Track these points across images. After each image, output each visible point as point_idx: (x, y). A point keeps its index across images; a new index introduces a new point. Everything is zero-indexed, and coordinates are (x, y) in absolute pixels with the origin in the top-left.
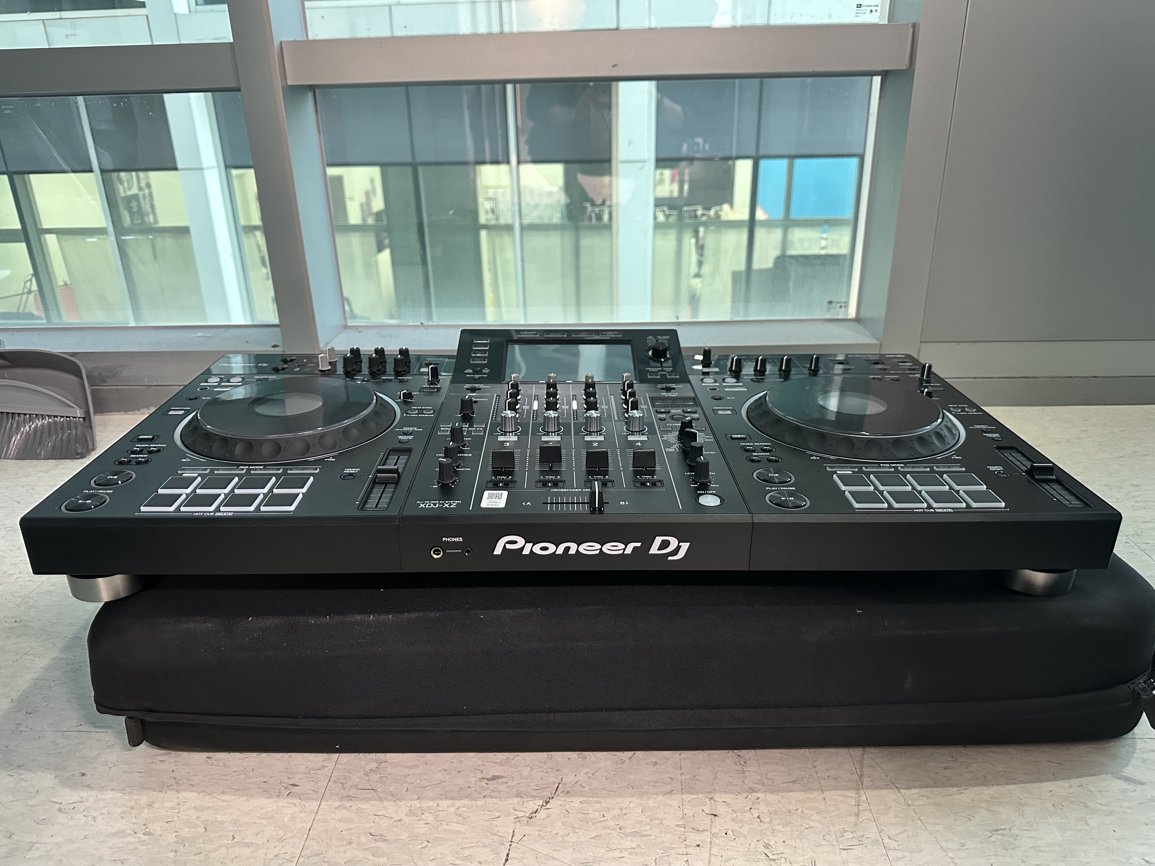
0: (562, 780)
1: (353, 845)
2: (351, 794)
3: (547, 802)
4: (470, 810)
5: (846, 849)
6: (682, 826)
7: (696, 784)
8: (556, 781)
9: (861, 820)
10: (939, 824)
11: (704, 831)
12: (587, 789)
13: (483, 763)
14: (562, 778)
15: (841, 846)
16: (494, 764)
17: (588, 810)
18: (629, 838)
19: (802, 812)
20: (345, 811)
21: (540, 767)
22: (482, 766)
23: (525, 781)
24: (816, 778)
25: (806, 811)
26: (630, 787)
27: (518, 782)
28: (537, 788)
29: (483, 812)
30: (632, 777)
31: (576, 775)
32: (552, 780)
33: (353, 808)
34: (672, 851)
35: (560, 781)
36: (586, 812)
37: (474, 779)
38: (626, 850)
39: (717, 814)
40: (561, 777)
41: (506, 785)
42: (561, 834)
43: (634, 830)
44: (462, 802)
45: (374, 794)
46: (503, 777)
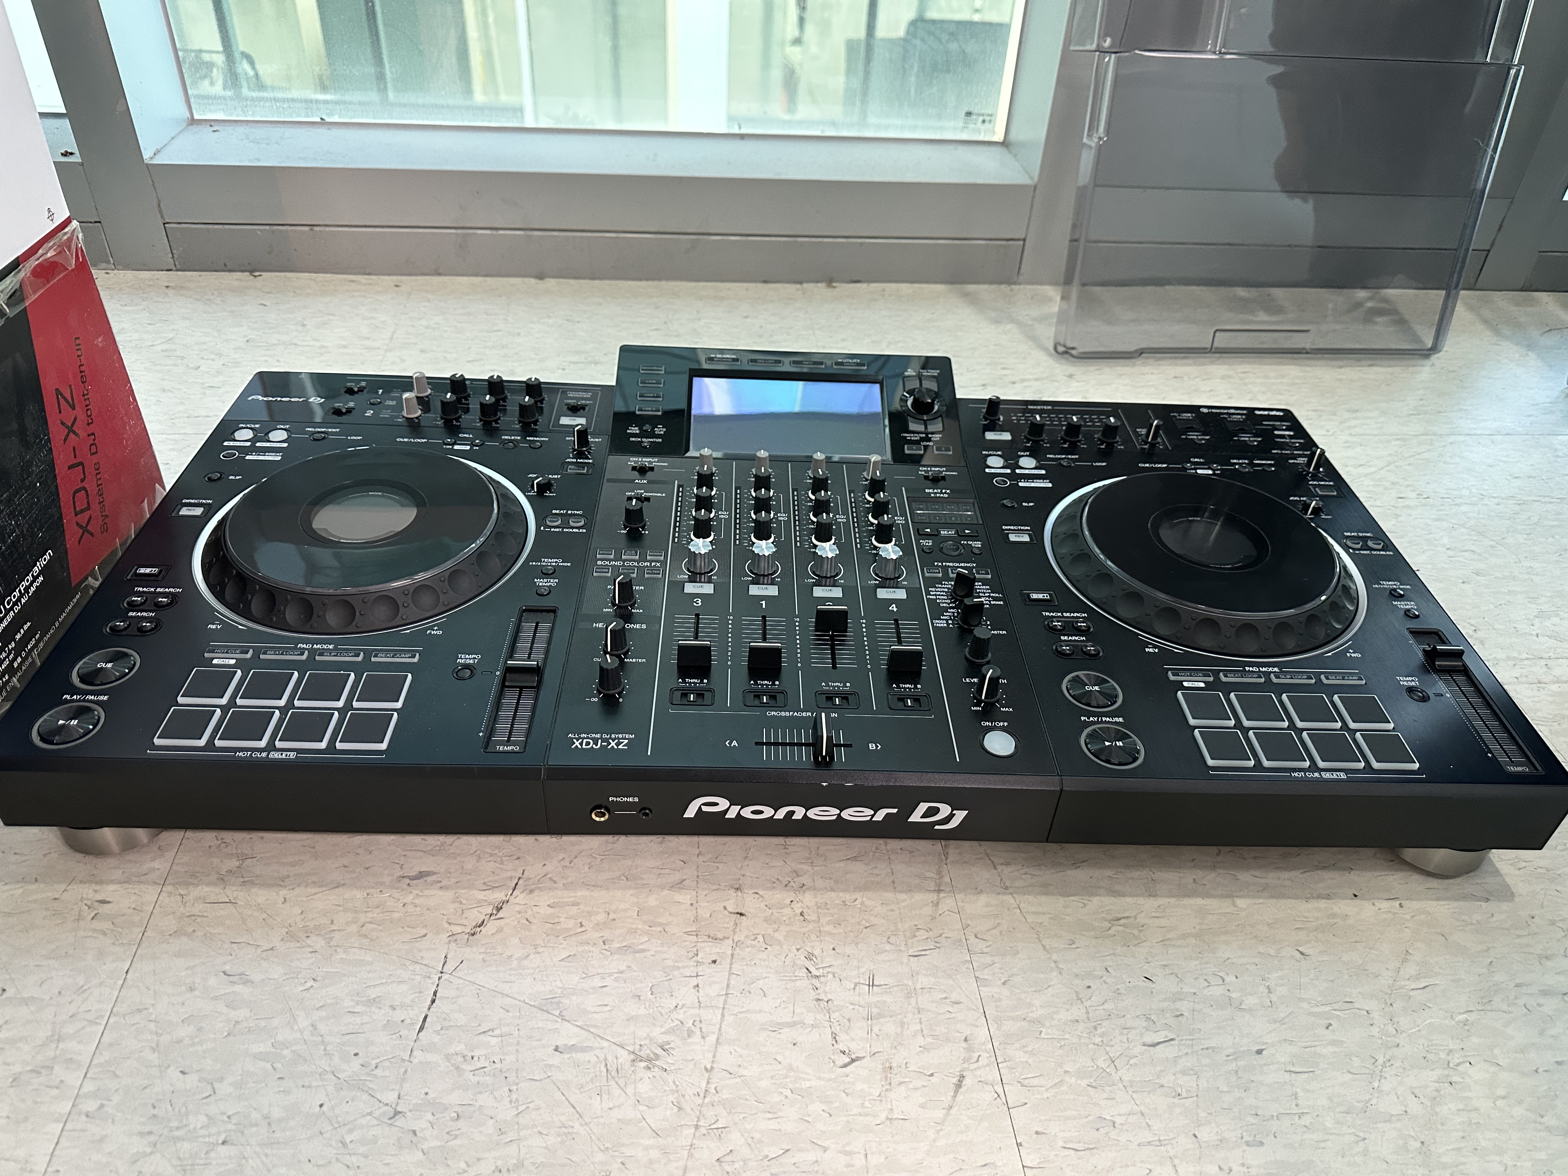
1: (196, 993)
2: (195, 911)
3: (499, 909)
4: (381, 928)
5: (916, 956)
6: (694, 933)
7: (718, 868)
8: (512, 875)
9: (940, 912)
10: (1044, 914)
11: (725, 938)
12: (561, 884)
13: (404, 853)
14: (521, 873)
15: (911, 952)
16: (422, 854)
17: (559, 917)
18: (616, 956)
19: (862, 903)
20: (184, 939)
21: (491, 855)
22: (402, 858)
23: (469, 877)
25: (867, 903)
26: (624, 878)
27: (456, 880)
28: (487, 886)
29: (401, 929)
30: (628, 862)
31: (544, 865)
32: (506, 876)
33: (200, 934)
34: (676, 973)
35: (520, 875)
36: (556, 920)
37: (390, 878)
38: (611, 974)
39: (743, 912)
40: (522, 868)
41: (439, 885)
42: (516, 956)
43: (624, 944)
44: (370, 915)
45: (234, 911)
46: (434, 873)
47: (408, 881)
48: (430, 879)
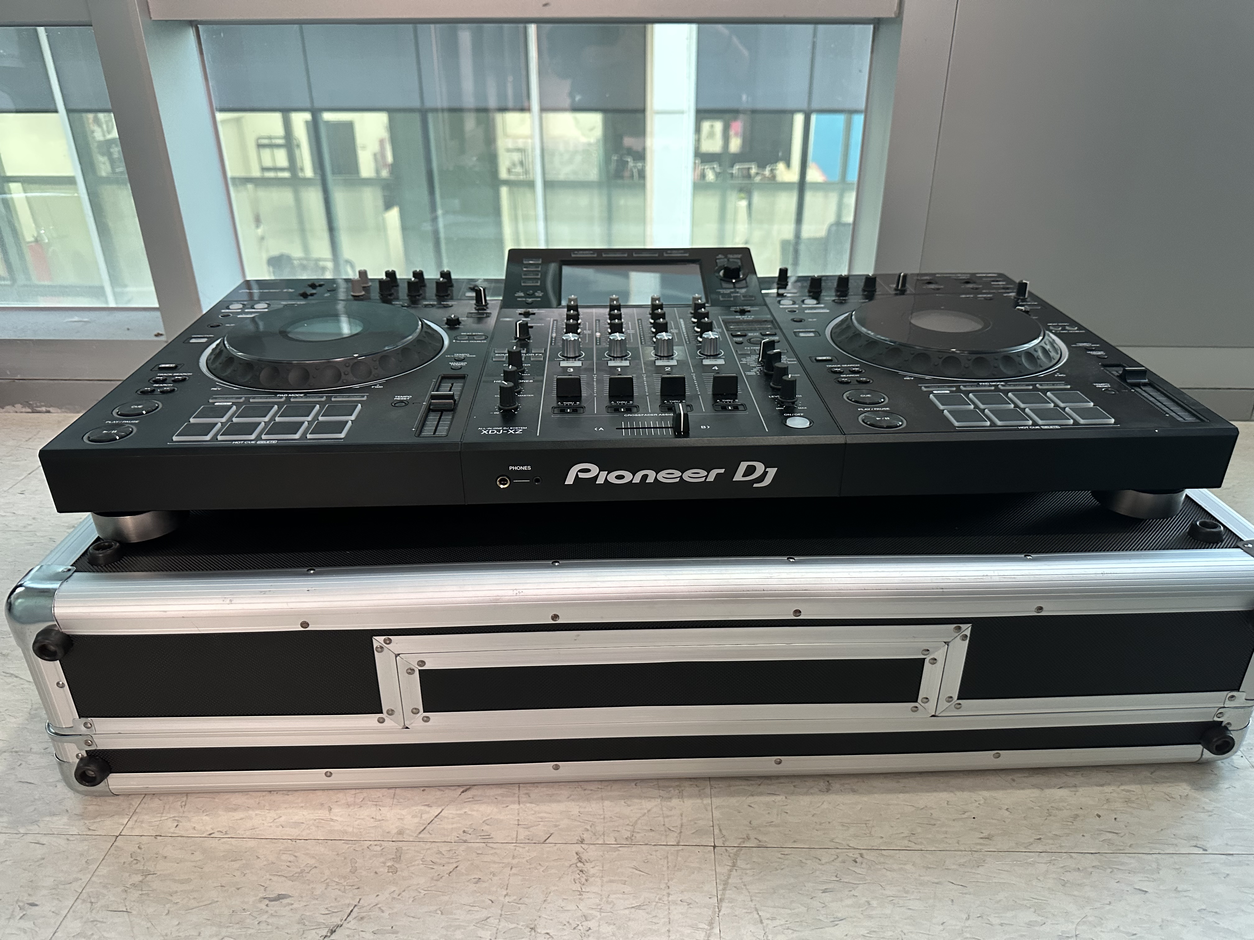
0: (359, 902)
2: (98, 917)
3: (336, 931)
7: (519, 909)
8: (351, 902)
12: (386, 915)
14: (360, 899)
16: (282, 879)
21: (337, 884)
23: (315, 902)
24: (666, 902)
26: (439, 912)
27: (305, 904)
28: (327, 912)
30: (446, 898)
31: (378, 895)
32: (347, 902)
35: (356, 903)
37: (253, 899)
40: (360, 897)
41: (291, 907)
44: (231, 929)
45: (130, 918)
46: (290, 896)
47: (267, 902)
48: (285, 901)
